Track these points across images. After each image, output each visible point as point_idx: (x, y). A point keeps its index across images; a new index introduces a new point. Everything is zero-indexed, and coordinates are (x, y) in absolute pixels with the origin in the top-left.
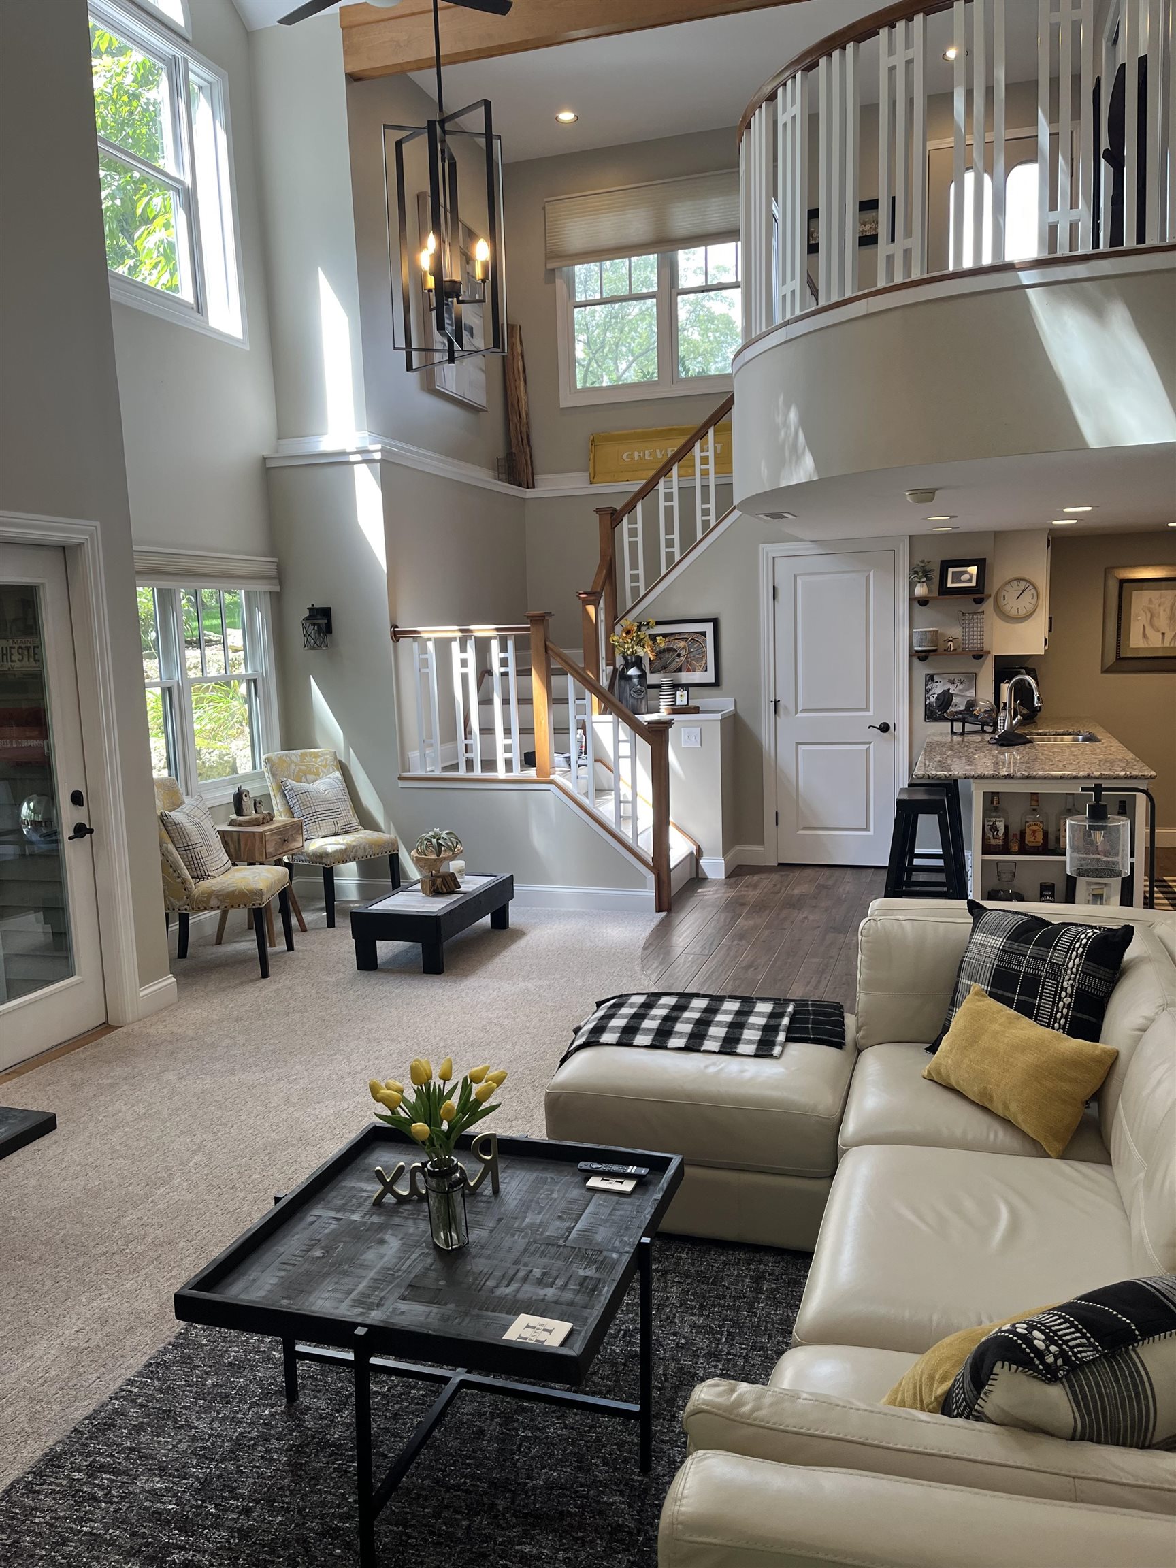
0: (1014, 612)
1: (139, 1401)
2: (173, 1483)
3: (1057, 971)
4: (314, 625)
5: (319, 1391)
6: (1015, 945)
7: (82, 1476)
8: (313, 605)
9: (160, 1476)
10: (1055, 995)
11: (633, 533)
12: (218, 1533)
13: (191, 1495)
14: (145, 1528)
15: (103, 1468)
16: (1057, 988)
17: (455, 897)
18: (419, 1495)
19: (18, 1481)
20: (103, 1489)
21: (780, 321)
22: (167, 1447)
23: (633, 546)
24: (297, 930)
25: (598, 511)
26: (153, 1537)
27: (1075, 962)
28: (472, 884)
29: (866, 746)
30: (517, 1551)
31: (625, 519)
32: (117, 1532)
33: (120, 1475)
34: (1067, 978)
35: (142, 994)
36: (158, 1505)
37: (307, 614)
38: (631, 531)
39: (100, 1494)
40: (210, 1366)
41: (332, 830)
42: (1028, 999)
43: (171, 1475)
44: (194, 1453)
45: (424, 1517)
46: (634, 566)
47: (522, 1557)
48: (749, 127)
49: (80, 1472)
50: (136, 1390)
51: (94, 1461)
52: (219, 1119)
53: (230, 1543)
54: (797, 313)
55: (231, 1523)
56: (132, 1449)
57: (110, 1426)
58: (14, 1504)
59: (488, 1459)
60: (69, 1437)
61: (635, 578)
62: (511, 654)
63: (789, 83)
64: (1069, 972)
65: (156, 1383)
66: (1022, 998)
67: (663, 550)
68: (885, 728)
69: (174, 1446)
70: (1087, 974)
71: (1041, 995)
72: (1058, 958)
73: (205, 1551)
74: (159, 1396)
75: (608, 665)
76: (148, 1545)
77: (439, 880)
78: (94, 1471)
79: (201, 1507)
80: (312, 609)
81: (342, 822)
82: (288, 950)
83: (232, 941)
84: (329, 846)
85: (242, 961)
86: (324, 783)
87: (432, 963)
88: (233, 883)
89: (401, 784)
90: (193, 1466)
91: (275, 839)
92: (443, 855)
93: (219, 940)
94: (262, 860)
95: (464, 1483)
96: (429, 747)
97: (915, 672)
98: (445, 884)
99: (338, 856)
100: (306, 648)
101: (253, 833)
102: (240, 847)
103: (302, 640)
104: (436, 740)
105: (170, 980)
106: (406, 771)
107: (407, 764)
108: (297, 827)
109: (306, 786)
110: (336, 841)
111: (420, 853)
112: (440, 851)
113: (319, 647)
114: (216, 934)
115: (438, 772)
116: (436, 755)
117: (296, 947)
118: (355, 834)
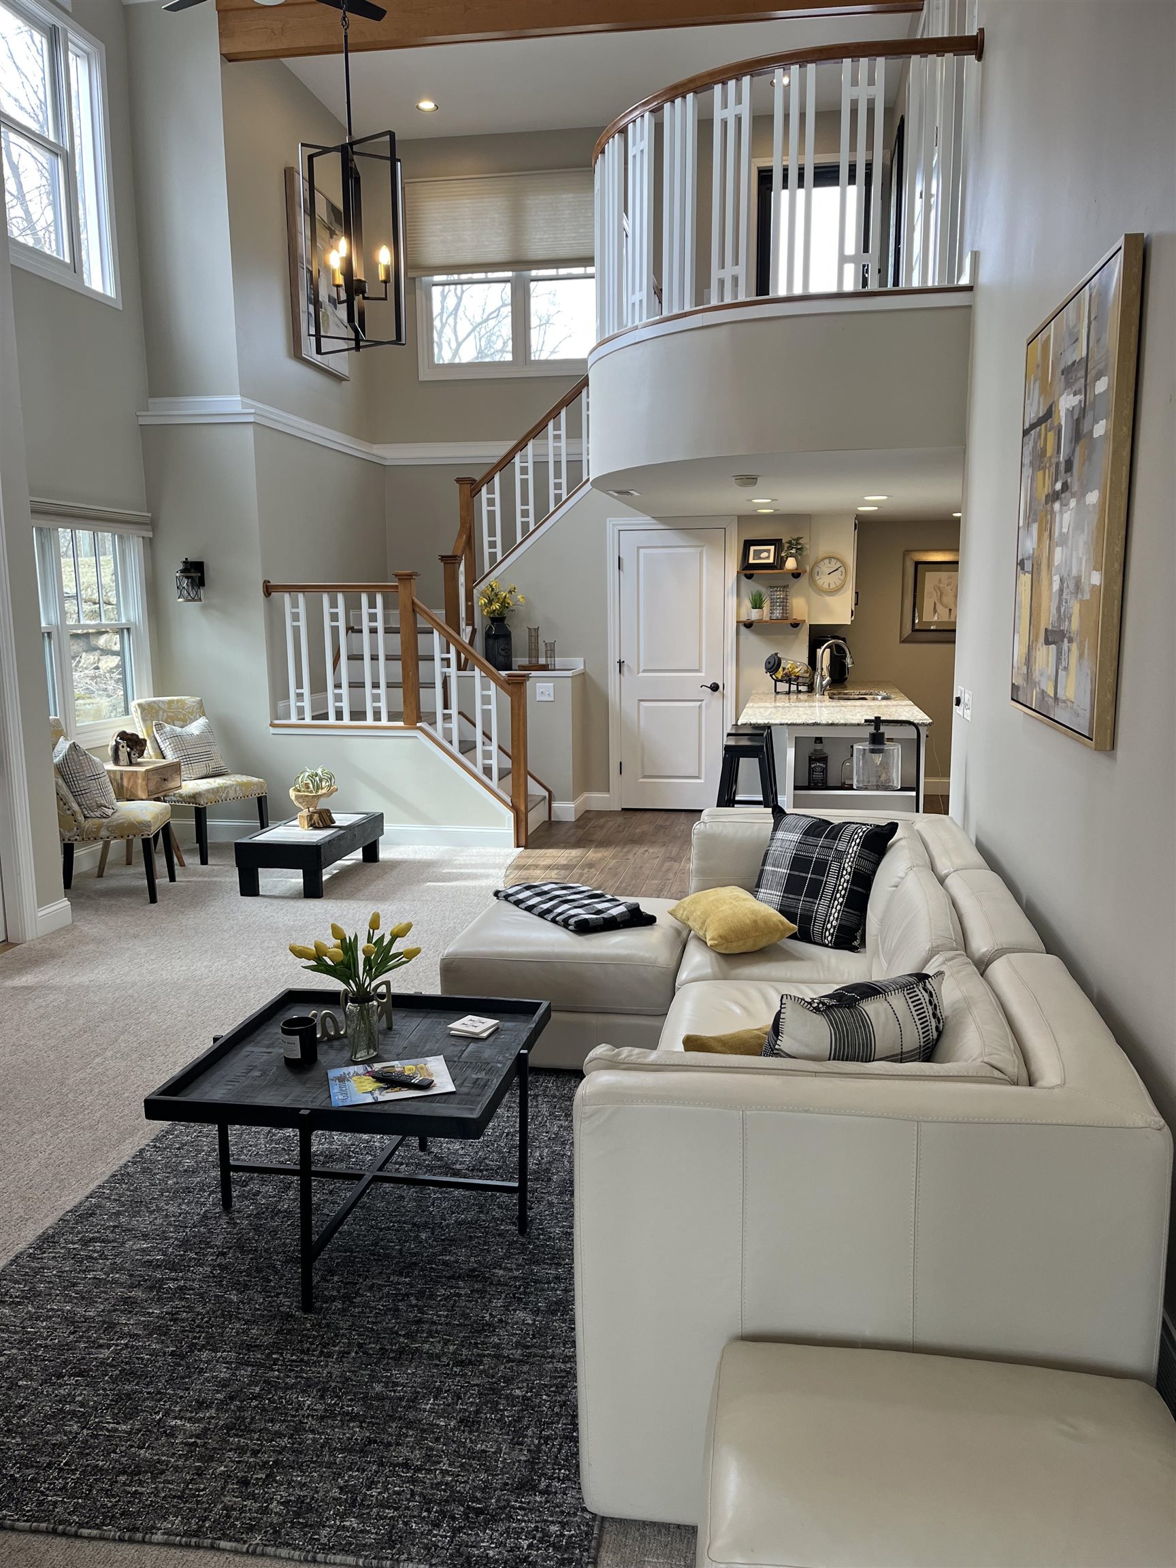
0: (826, 586)
1: (113, 1197)
2: (156, 1243)
3: (840, 856)
4: (187, 577)
5: (265, 1181)
6: (810, 839)
7: (76, 1246)
8: (187, 559)
9: (144, 1240)
10: (839, 873)
11: (491, 502)
12: (201, 1269)
13: (173, 1248)
14: (140, 1271)
15: (93, 1240)
16: (840, 868)
17: (330, 832)
18: (359, 1235)
19: (21, 1253)
21: (630, 325)
22: (143, 1222)
23: (491, 514)
24: (178, 865)
25: (458, 480)
26: (148, 1275)
27: (854, 849)
28: (341, 819)
29: (700, 703)
31: (484, 489)
33: (110, 1243)
34: (847, 860)
35: (40, 914)
36: (148, 1257)
37: (181, 567)
38: (489, 501)
39: (96, 1255)
40: (169, 1173)
41: (204, 773)
42: (818, 877)
43: (153, 1239)
45: (365, 1246)
46: (492, 533)
48: (603, 152)
49: (74, 1244)
50: (108, 1191)
51: (83, 1236)
52: (136, 1009)
53: (213, 1274)
54: (645, 320)
55: (211, 1263)
56: (115, 1227)
57: (92, 1215)
58: (23, 1267)
59: (409, 1211)
60: (58, 1224)
61: (492, 545)
62: (379, 610)
63: (638, 121)
64: (849, 856)
65: (124, 1186)
66: (814, 876)
67: (519, 520)
68: (715, 688)
69: (151, 1222)
70: (862, 858)
71: (828, 874)
72: (841, 846)
73: (194, 1280)
74: (129, 1193)
75: (467, 625)
77: (316, 816)
78: (86, 1242)
79: (184, 1255)
80: (186, 562)
81: (212, 764)
82: (171, 881)
83: (112, 876)
84: (201, 787)
85: (130, 892)
86: (196, 727)
87: (313, 890)
88: (122, 815)
89: (272, 730)
90: (171, 1232)
91: (156, 778)
92: (320, 792)
93: (100, 875)
94: (144, 797)
95: (393, 1226)
96: (300, 696)
97: (742, 638)
98: (322, 819)
99: (211, 796)
100: (180, 600)
101: (136, 772)
102: (122, 786)
103: (176, 592)
104: (306, 690)
105: (65, 903)
106: (277, 719)
107: (278, 714)
108: (175, 768)
109: (178, 730)
110: (208, 783)
111: (299, 791)
112: (318, 788)
113: (193, 600)
114: (97, 869)
115: (308, 720)
116: (306, 704)
117: (177, 879)
118: (225, 777)
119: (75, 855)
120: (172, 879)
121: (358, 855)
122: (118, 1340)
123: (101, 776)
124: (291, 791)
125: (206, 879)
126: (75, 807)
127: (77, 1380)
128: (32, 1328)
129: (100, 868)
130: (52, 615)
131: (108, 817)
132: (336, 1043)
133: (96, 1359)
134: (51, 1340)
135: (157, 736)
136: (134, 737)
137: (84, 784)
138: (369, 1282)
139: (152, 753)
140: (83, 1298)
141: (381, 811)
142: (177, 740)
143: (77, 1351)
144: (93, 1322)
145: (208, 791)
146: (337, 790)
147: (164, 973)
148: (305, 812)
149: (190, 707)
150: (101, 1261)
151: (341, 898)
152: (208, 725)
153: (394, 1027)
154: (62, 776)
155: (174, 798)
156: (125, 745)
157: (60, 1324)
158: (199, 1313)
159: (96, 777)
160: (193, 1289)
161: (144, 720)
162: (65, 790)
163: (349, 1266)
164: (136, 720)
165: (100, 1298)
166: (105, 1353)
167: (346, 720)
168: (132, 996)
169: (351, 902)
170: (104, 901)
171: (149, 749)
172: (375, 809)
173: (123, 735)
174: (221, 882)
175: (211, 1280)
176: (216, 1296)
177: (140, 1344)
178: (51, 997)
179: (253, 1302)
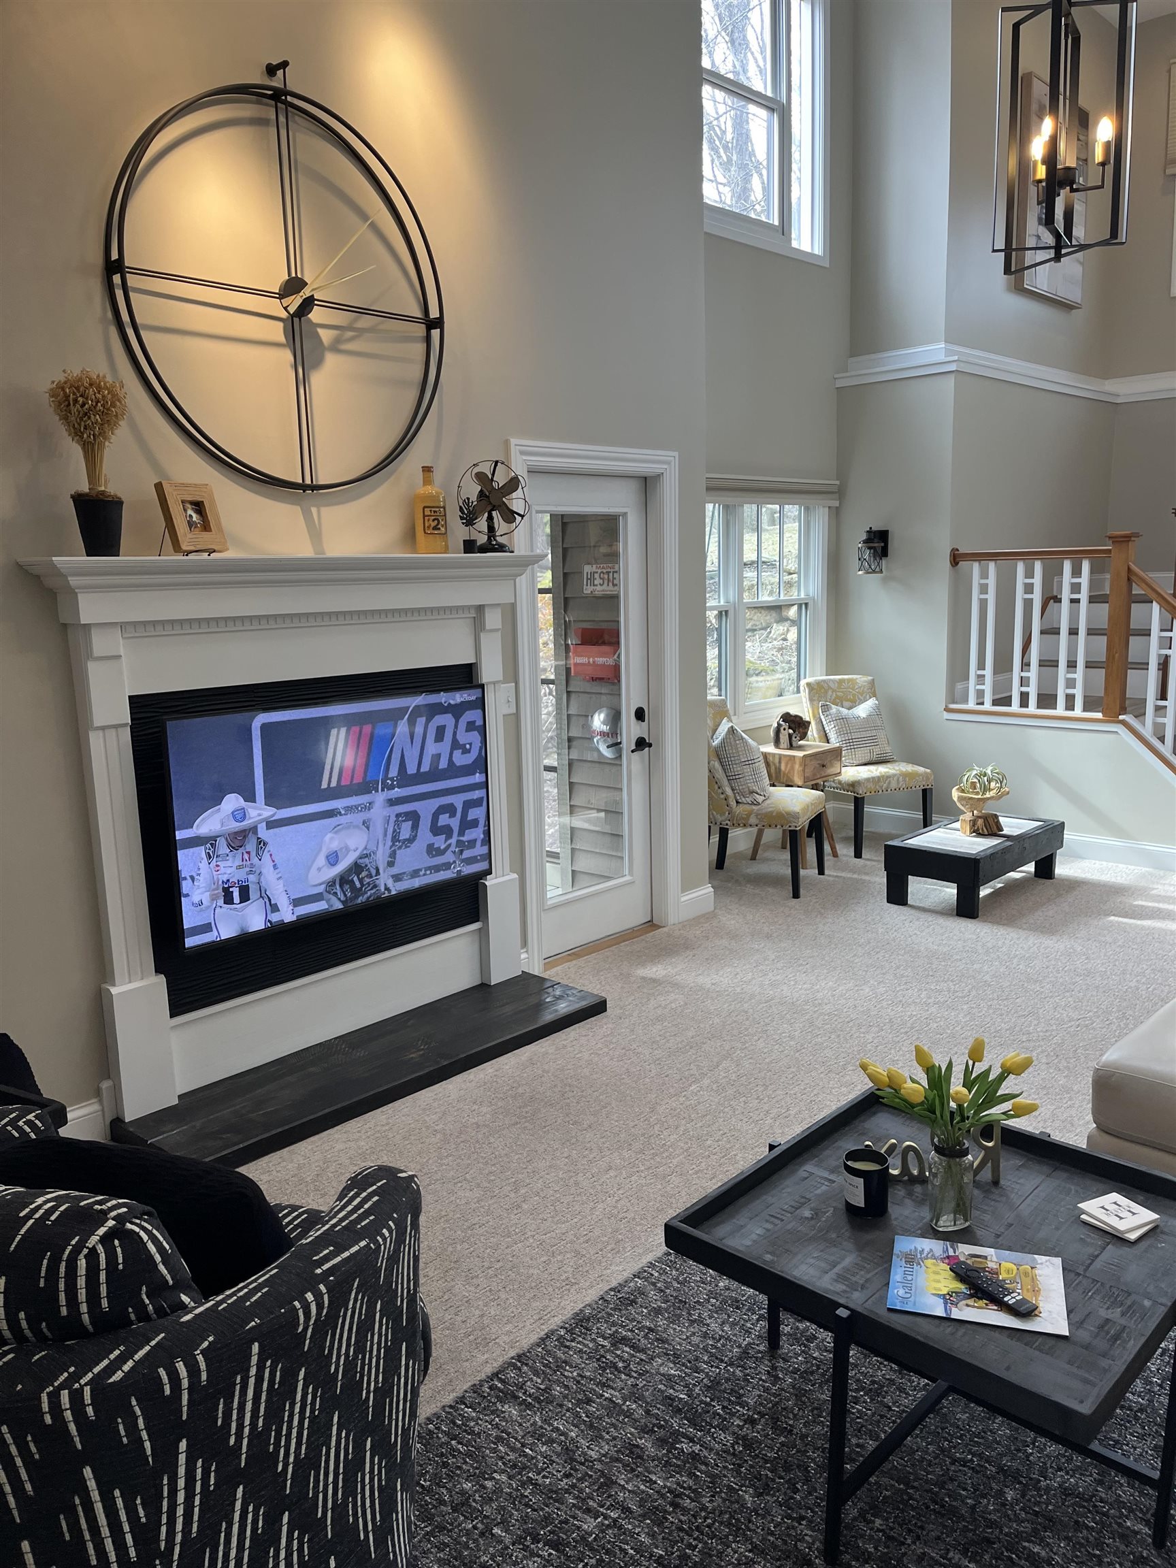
1: (659, 1285)
2: (685, 1373)
4: (870, 548)
7: (606, 1343)
8: (871, 528)
9: (674, 1363)
12: (723, 1435)
13: (701, 1390)
14: (659, 1409)
15: (624, 1340)
17: (993, 842)
19: (553, 1332)
20: (624, 1361)
24: (829, 855)
28: (1013, 826)
30: (1024, 1548)
32: (634, 1406)
33: (639, 1352)
35: (683, 899)
36: (671, 1391)
37: (864, 537)
39: (620, 1365)
41: (867, 759)
43: (683, 1365)
44: (705, 1349)
45: (927, 1482)
47: (1029, 1556)
49: (605, 1338)
50: (656, 1274)
51: (617, 1331)
52: (747, 1029)
53: (734, 1449)
55: (736, 1429)
56: (651, 1330)
57: (633, 1302)
58: (549, 1353)
60: (598, 1302)
62: (1083, 582)
65: (674, 1272)
69: (687, 1337)
73: (711, 1450)
74: (676, 1285)
76: (660, 1427)
77: (980, 822)
79: (709, 1404)
80: (870, 532)
81: (877, 750)
82: (819, 874)
83: (766, 860)
84: (861, 775)
85: (774, 881)
86: (863, 710)
87: (967, 908)
88: (772, 803)
89: (946, 715)
90: (704, 1362)
91: (815, 763)
92: (988, 795)
93: (753, 858)
94: (800, 783)
95: (972, 1460)
96: (981, 679)
98: (988, 826)
99: (870, 785)
100: (860, 573)
101: (794, 756)
102: (780, 769)
103: (857, 563)
104: (988, 672)
105: (708, 889)
106: (954, 702)
107: (955, 695)
108: (836, 753)
109: (844, 711)
110: (869, 771)
111: (963, 791)
112: (986, 789)
113: (874, 572)
114: (751, 850)
115: (988, 706)
116: (987, 688)
117: (826, 872)
118: (889, 765)
119: (729, 835)
120: (821, 871)
121: (1030, 868)
122: (608, 1509)
123: (755, 761)
124: (954, 791)
125: (855, 876)
126: (729, 791)
127: (550, 1554)
128: (531, 1449)
129: (754, 850)
130: (731, 593)
131: (758, 804)
132: (918, 1189)
133: (578, 1528)
134: (544, 1477)
135: (822, 717)
136: (798, 719)
137: (739, 769)
138: (919, 1548)
139: (816, 735)
140: (591, 1426)
141: (1062, 820)
142: (842, 721)
143: (563, 1507)
144: (591, 1468)
145: (868, 780)
146: (1008, 793)
147: (785, 988)
148: (968, 816)
149: (860, 687)
150: (623, 1376)
151: (999, 922)
152: (878, 707)
153: (1002, 1182)
154: (719, 759)
155: (834, 785)
156: (787, 727)
157: (558, 1455)
158: (704, 1508)
159: (750, 762)
160: (707, 1465)
161: (811, 700)
162: (720, 774)
163: (898, 1508)
164: (804, 700)
165: (608, 1433)
166: (589, 1524)
167: (1032, 708)
168: (746, 1012)
169: (1010, 930)
170: (749, 889)
171: (813, 731)
172: (1055, 815)
173: (787, 717)
174: (870, 882)
175: (729, 1458)
176: (730, 1488)
177: (630, 1527)
178: (672, 996)
179: (769, 1518)
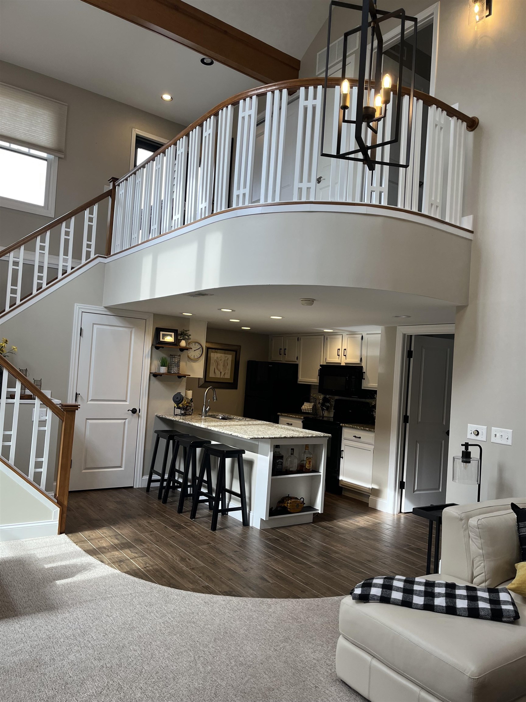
0: (192, 357)
29: (124, 421)
68: (134, 411)
97: (151, 382)
